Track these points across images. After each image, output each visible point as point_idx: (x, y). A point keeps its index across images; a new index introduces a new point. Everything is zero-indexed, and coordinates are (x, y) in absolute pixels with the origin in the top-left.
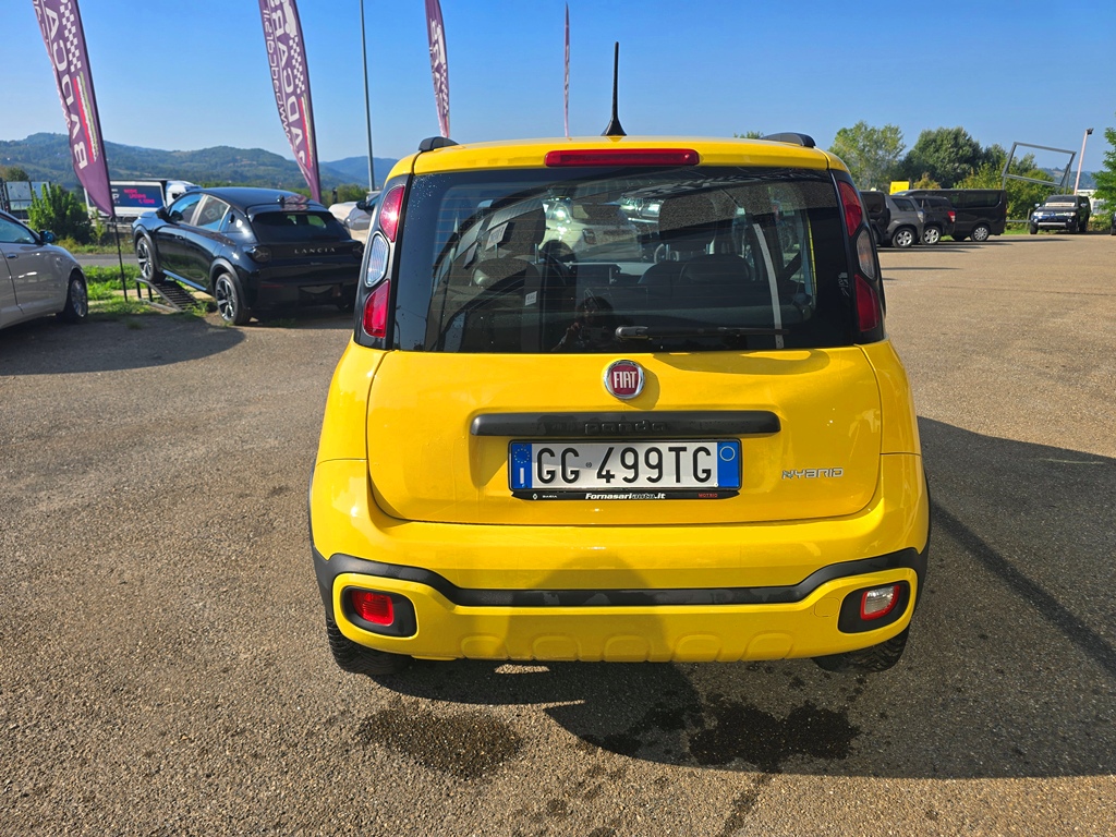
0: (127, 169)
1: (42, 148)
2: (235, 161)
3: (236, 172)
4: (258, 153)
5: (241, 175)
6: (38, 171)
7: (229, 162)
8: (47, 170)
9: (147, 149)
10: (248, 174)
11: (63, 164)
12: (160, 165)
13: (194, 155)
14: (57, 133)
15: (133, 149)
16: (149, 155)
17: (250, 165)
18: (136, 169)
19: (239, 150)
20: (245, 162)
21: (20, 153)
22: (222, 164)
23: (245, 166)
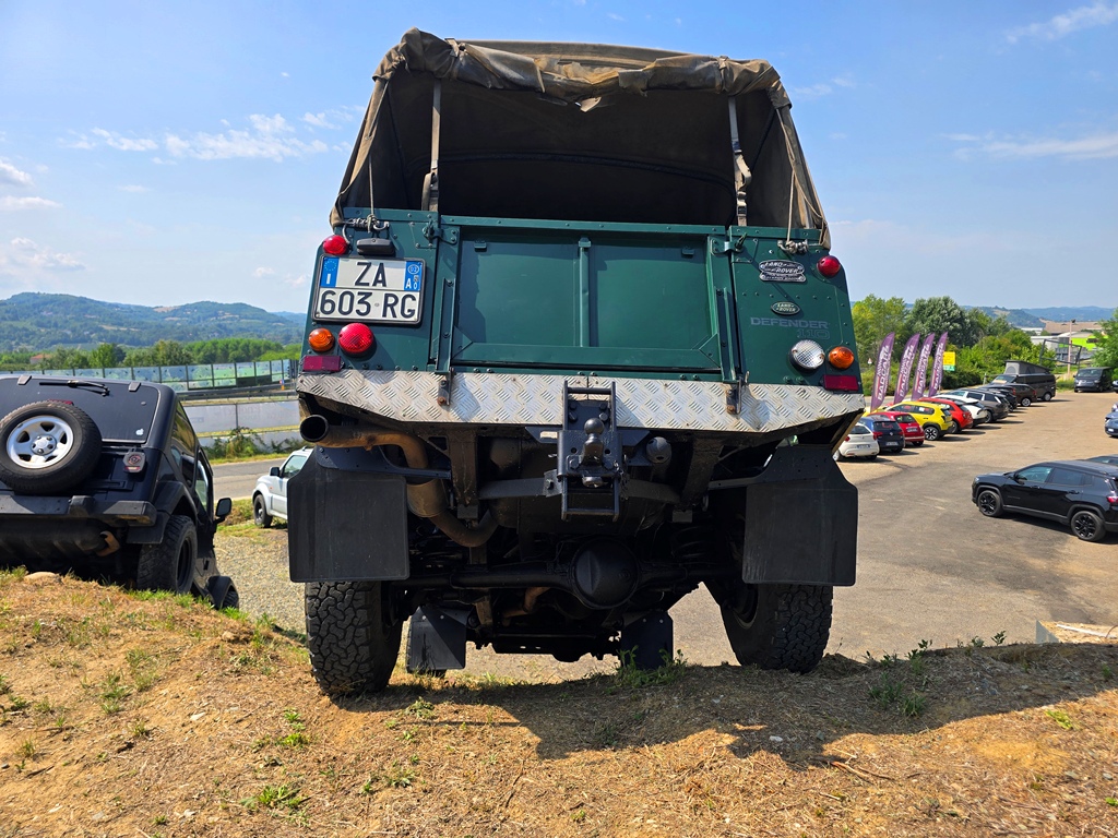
0: (113, 325)
1: (28, 308)
2: (216, 315)
3: (220, 326)
4: (240, 308)
5: (225, 329)
6: (26, 330)
7: (211, 316)
8: (35, 328)
9: (129, 306)
10: (231, 327)
11: (49, 322)
12: (143, 320)
13: (176, 312)
14: (42, 292)
15: (117, 306)
16: (132, 311)
17: (232, 319)
18: (122, 325)
19: (221, 304)
20: (228, 315)
21: (7, 312)
22: (204, 319)
23: (227, 319)
